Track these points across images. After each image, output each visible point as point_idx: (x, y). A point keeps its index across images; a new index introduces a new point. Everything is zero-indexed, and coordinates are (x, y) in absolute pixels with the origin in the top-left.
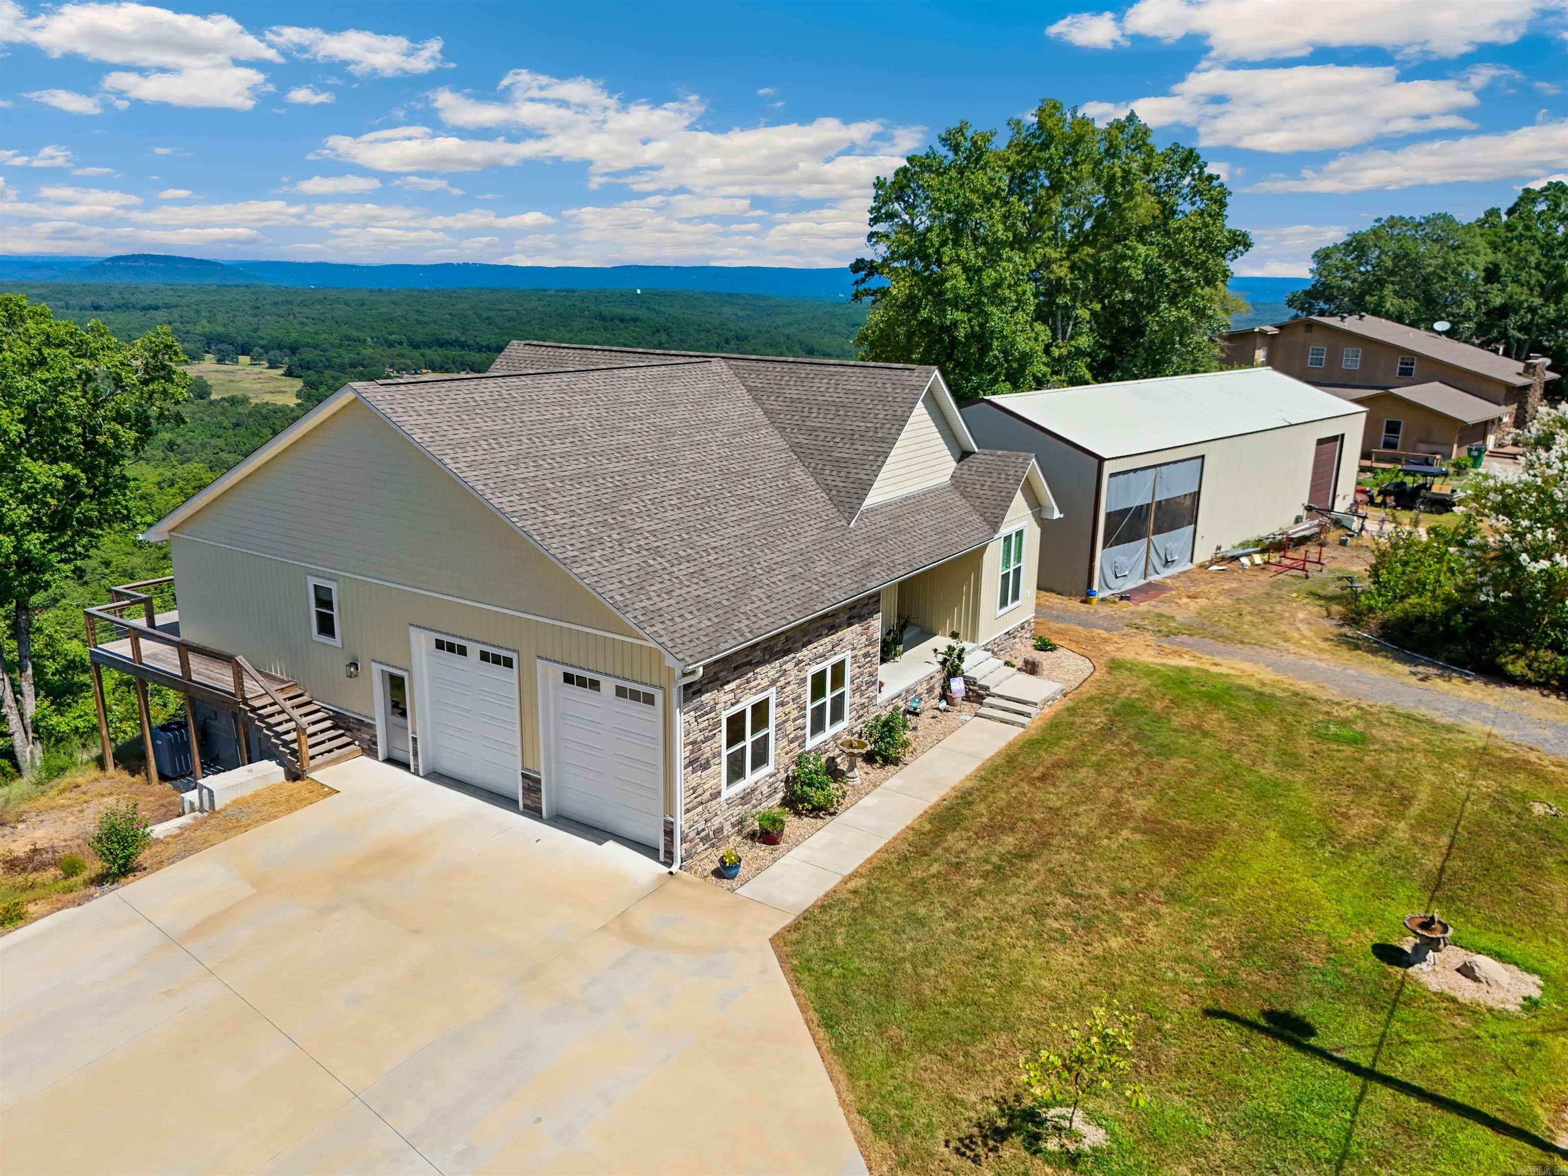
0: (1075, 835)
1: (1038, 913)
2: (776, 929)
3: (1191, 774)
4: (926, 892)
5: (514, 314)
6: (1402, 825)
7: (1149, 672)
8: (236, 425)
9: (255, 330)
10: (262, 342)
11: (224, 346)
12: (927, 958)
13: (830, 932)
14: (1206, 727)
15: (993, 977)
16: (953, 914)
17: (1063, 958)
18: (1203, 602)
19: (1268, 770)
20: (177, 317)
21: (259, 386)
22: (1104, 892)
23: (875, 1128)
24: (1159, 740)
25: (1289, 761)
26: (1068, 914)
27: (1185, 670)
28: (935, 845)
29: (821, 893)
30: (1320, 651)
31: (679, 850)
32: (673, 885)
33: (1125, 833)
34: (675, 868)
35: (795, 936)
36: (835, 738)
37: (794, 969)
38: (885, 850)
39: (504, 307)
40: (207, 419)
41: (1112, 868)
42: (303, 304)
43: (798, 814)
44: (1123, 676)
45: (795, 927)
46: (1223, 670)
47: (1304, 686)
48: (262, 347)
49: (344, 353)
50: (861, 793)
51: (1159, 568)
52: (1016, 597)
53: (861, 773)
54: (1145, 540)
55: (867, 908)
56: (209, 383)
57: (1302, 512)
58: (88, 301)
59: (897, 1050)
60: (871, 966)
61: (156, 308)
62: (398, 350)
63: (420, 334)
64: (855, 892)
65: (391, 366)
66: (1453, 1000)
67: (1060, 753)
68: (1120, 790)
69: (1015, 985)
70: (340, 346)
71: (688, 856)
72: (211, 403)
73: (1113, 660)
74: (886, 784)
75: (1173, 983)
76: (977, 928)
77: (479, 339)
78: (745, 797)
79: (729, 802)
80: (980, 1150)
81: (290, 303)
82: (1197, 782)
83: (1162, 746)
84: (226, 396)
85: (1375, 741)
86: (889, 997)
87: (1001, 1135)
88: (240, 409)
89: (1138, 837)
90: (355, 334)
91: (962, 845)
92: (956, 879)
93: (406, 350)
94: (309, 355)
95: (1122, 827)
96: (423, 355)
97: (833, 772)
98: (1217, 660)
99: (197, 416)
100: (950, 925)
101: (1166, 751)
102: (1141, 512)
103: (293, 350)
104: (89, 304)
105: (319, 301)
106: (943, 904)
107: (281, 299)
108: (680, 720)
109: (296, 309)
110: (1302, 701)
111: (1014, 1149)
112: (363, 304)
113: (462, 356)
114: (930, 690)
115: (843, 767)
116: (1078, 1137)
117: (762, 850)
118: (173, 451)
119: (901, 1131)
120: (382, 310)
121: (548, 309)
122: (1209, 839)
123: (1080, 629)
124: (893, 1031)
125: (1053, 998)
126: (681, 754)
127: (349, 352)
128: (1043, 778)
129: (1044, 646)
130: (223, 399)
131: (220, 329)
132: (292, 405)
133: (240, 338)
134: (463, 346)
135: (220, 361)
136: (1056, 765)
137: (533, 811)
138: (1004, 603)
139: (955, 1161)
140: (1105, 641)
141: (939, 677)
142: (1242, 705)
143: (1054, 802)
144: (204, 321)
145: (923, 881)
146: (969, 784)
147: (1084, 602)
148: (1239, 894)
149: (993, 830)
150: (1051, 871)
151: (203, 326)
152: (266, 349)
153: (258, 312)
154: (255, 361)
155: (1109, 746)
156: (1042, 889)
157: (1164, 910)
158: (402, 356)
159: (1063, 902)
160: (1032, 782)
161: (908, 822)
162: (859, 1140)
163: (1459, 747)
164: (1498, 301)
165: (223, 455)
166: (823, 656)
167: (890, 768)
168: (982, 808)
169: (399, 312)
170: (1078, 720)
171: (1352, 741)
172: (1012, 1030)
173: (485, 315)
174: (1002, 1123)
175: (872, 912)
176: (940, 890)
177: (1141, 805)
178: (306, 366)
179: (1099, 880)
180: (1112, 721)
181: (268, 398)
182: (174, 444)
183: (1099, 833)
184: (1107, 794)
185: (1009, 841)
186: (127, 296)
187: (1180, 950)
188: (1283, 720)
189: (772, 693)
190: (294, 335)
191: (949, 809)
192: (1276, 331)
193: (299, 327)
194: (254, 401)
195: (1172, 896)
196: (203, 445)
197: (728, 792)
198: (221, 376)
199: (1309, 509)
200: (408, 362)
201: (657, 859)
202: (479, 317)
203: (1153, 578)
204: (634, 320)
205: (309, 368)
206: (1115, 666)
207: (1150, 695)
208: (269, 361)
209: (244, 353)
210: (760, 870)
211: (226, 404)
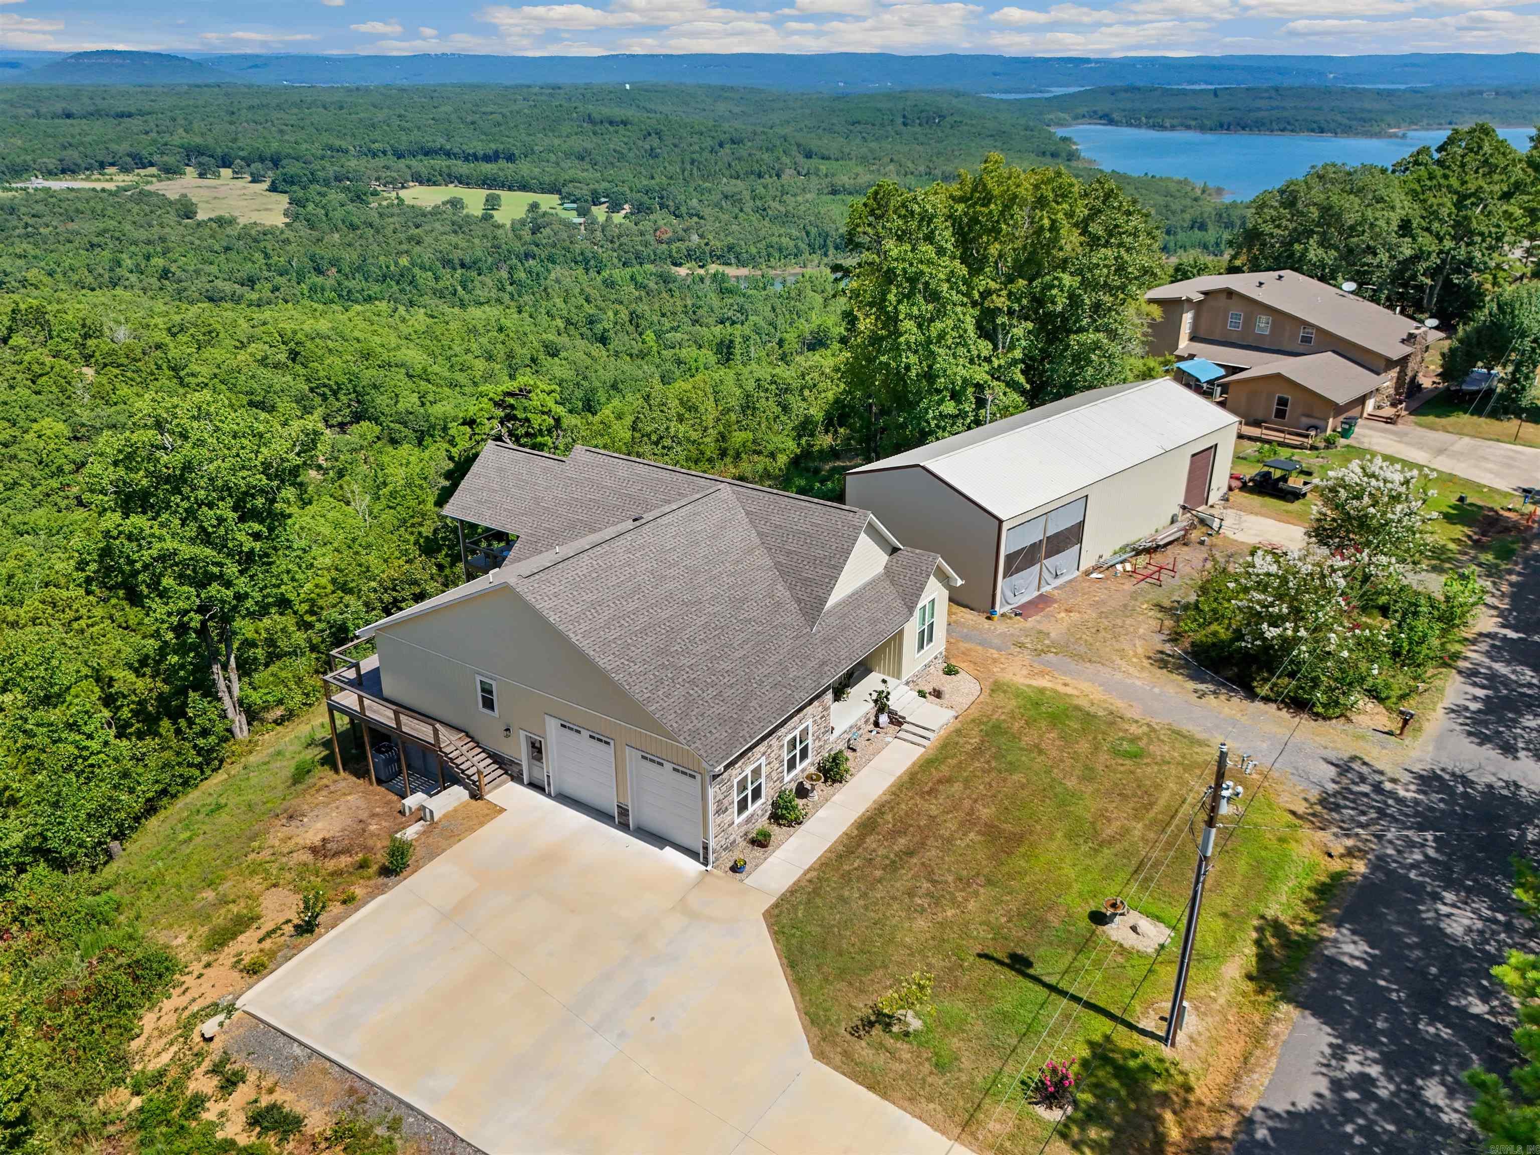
0: (941, 837)
1: (911, 894)
2: (766, 906)
3: (1023, 787)
4: (850, 880)
5: (499, 118)
6: (1140, 826)
7: (1018, 694)
8: (227, 249)
9: (235, 140)
10: (241, 153)
11: (204, 159)
12: (845, 924)
13: (795, 908)
14: (1043, 746)
15: (880, 936)
16: (864, 895)
17: (921, 923)
18: (1075, 616)
19: (1071, 783)
20: (152, 125)
21: (245, 203)
22: (950, 879)
23: (812, 1022)
24: (1009, 758)
25: (1088, 775)
26: (929, 894)
27: (1042, 691)
28: (859, 846)
29: (791, 882)
30: (1143, 668)
31: (711, 858)
32: (708, 879)
33: (972, 835)
34: (709, 868)
35: (776, 911)
36: (803, 771)
37: (775, 933)
38: (830, 850)
39: (489, 110)
40: (197, 242)
41: (958, 862)
42: (279, 107)
43: (780, 825)
44: (1000, 697)
45: (776, 905)
46: (1069, 690)
47: (1119, 704)
48: (242, 159)
49: (328, 165)
50: (817, 807)
51: (1049, 580)
52: (930, 640)
53: (820, 790)
54: (1038, 566)
55: (816, 892)
56: (194, 200)
57: (1177, 510)
58: (59, 107)
59: (826, 980)
60: (816, 930)
61: (130, 115)
62: (381, 161)
63: (404, 141)
64: (810, 881)
65: (378, 179)
66: (1121, 946)
67: (945, 770)
68: (976, 801)
69: (891, 941)
70: (323, 158)
71: (717, 859)
72: (199, 224)
73: (996, 682)
74: (834, 798)
75: (975, 938)
76: (876, 904)
77: (464, 147)
78: (748, 821)
79: (739, 826)
80: (862, 1033)
81: (267, 106)
82: (1024, 793)
83: (1010, 763)
84: (212, 216)
85: (1149, 755)
86: (824, 948)
87: (871, 1024)
88: (229, 230)
89: (979, 838)
90: (337, 143)
91: (874, 846)
92: (867, 871)
93: (391, 160)
94: (292, 168)
95: (971, 830)
96: (409, 167)
97: (802, 792)
98: (1068, 680)
99: (187, 239)
100: (861, 902)
101: (1012, 768)
102: (1035, 547)
103: (276, 162)
104: (60, 111)
105: (295, 104)
106: (859, 889)
107: (256, 102)
108: (711, 792)
109: (275, 115)
110: (1114, 719)
111: (877, 1031)
112: (341, 108)
113: (449, 167)
114: (866, 722)
115: (808, 786)
116: (908, 1024)
117: (758, 852)
118: (167, 279)
119: (825, 1023)
120: (362, 115)
121: (535, 110)
122: (1018, 839)
123: (979, 648)
124: (825, 969)
125: (910, 948)
126: (712, 808)
127: (332, 164)
128: (929, 793)
129: (950, 671)
130: (210, 219)
131: (198, 140)
132: (281, 225)
133: (219, 150)
134: (448, 154)
135: (201, 175)
136: (940, 781)
137: (624, 826)
138: (921, 647)
139: (849, 1037)
140: (995, 661)
141: (874, 711)
142: (1072, 724)
143: (934, 812)
144: (181, 131)
145: (849, 872)
146: (884, 798)
147: (989, 618)
148: (1027, 879)
149: (895, 833)
150: (923, 864)
151: (179, 137)
152: (248, 162)
153: (234, 118)
154: (237, 174)
155: (977, 764)
156: (916, 877)
157: (982, 890)
158: (387, 168)
159: (926, 885)
160: (922, 795)
161: (844, 829)
162: (804, 1028)
163: (1200, 759)
164: (1408, 253)
165: (219, 283)
166: (795, 728)
167: (837, 785)
168: (889, 817)
169: (381, 116)
170: (961, 741)
171: (1134, 756)
172: (886, 967)
173: (469, 119)
174: (873, 1018)
175: (819, 895)
176: (858, 879)
177: (985, 812)
178: (290, 181)
179: (949, 870)
180: (982, 741)
181: (255, 217)
182: (169, 271)
183: (956, 835)
184: (967, 803)
185: (902, 842)
186: (98, 101)
187: (984, 918)
188: (1095, 738)
189: (763, 760)
190: (275, 145)
191: (869, 818)
192: (1202, 297)
193: (278, 137)
194: (242, 221)
195: (989, 882)
196: (197, 272)
197: (738, 820)
198: (205, 193)
199: (1184, 508)
200: (395, 175)
201: (698, 860)
202: (463, 121)
203: (1045, 589)
204: (625, 123)
205: (293, 183)
206: (997, 688)
207: (1013, 718)
208: (252, 174)
209: (225, 166)
210: (757, 866)
211: (214, 225)
